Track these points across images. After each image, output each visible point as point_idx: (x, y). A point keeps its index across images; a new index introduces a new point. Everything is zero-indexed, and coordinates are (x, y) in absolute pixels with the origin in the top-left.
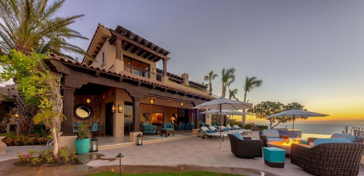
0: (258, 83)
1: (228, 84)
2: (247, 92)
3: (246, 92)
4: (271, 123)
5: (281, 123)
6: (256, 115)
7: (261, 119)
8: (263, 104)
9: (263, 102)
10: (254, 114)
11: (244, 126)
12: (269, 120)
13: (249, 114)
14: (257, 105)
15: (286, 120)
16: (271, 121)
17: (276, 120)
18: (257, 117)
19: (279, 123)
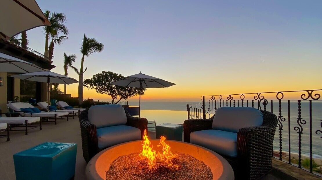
0: (99, 47)
1: (58, 40)
2: (85, 56)
3: (83, 56)
4: (113, 99)
5: (123, 100)
6: (96, 89)
7: (102, 93)
8: (104, 74)
9: (104, 72)
10: (94, 87)
11: (80, 103)
12: (111, 96)
13: (87, 87)
14: (97, 75)
15: (127, 96)
16: (113, 97)
17: (118, 96)
18: (97, 91)
19: (121, 98)
